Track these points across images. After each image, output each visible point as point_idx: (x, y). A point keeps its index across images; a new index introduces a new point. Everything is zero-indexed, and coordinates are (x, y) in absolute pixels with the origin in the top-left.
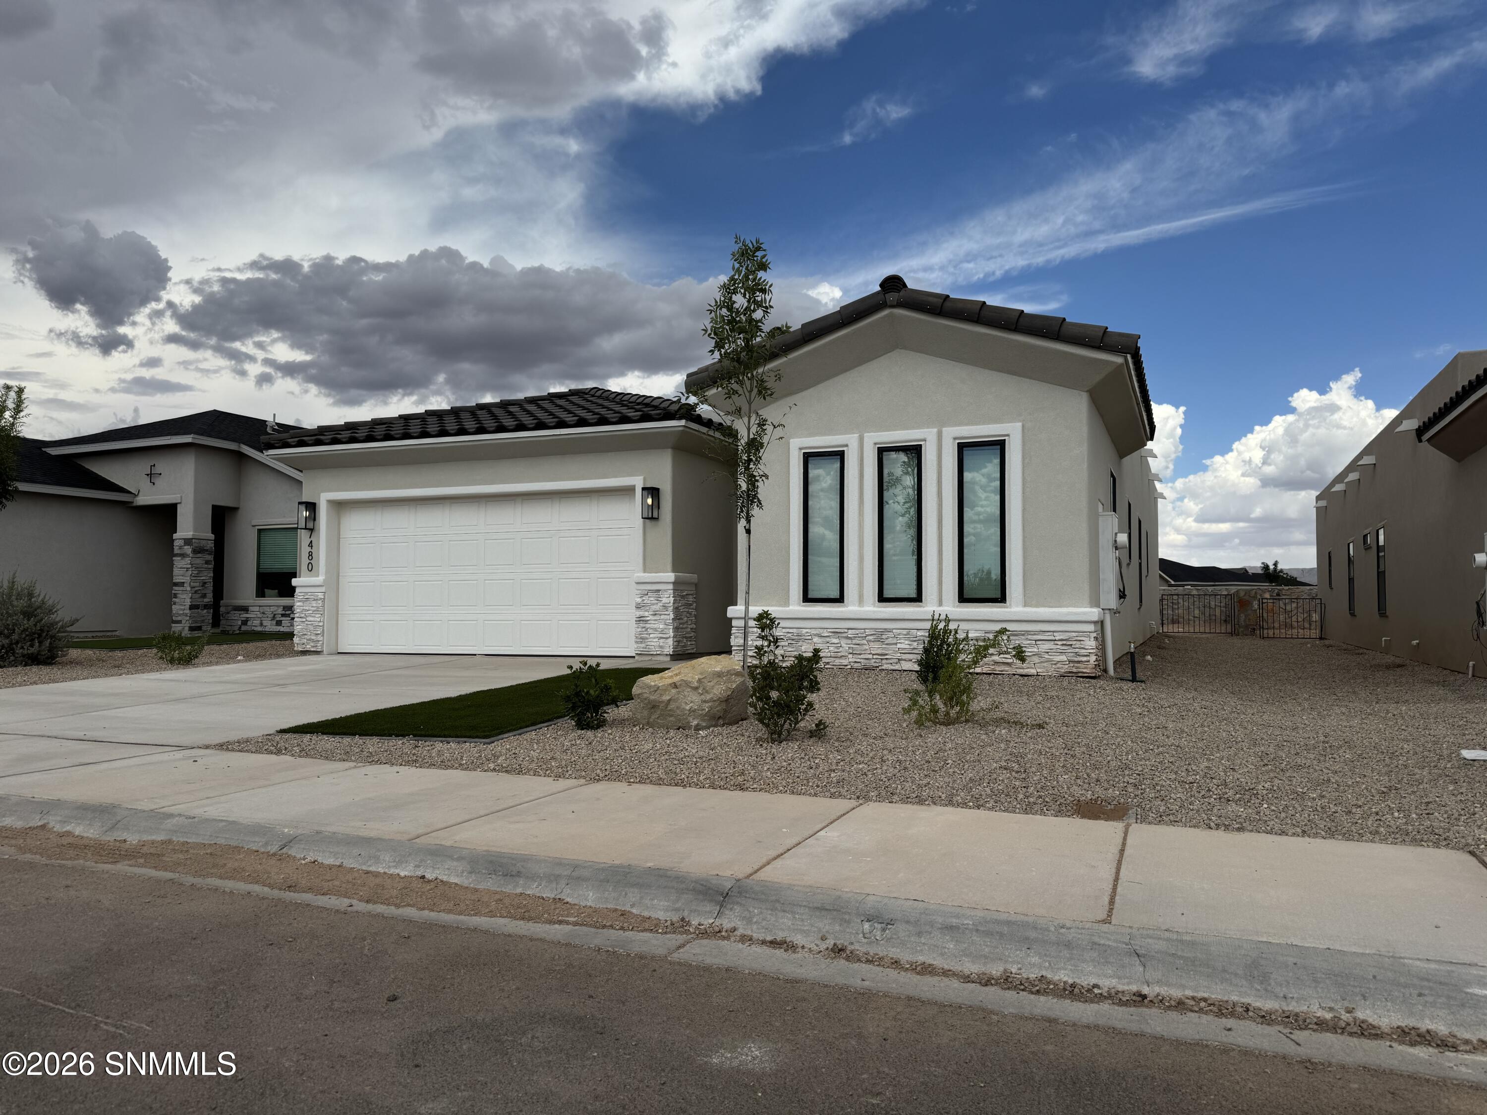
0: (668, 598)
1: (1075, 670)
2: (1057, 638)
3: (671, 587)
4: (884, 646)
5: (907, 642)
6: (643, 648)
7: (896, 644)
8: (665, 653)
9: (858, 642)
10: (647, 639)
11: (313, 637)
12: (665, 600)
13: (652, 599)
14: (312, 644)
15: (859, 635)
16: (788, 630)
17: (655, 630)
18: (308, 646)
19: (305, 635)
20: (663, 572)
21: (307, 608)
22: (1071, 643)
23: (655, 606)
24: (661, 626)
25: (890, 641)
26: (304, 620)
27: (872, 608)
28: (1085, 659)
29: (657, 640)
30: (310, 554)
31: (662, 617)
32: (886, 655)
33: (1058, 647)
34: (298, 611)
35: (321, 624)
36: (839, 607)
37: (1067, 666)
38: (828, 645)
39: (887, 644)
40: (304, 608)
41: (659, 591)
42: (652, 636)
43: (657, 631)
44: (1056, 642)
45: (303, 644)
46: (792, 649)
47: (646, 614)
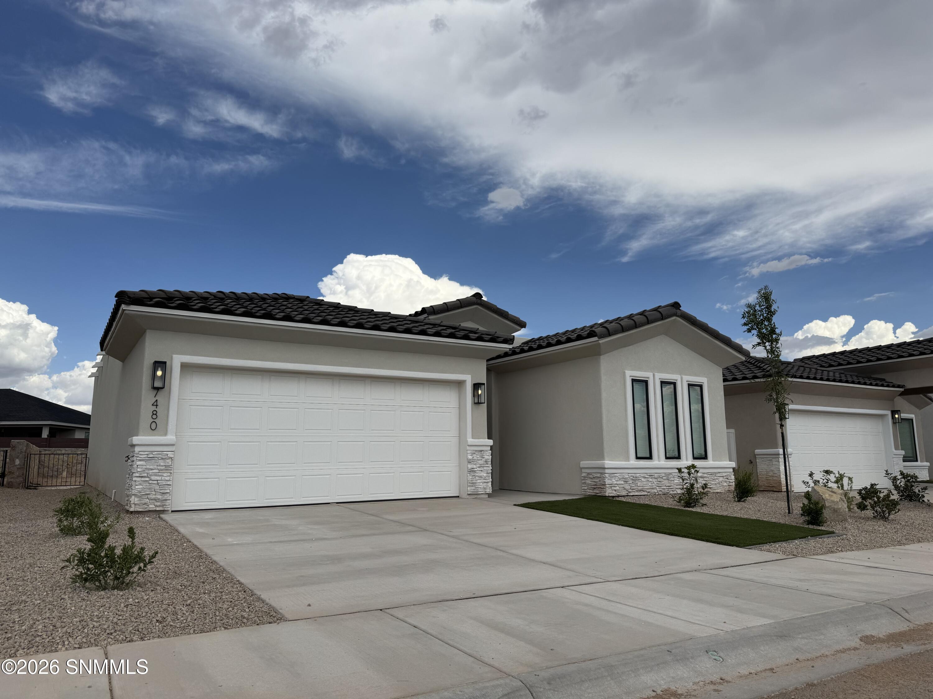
0: (488, 456)
1: (730, 489)
2: (724, 475)
3: (489, 448)
4: (670, 482)
5: (678, 480)
6: (474, 490)
7: (673, 481)
8: (487, 492)
9: (660, 480)
10: (476, 483)
11: (159, 497)
12: (486, 457)
13: (478, 456)
14: (158, 504)
15: (661, 477)
16: (631, 475)
17: (481, 477)
18: (151, 506)
19: (149, 494)
20: (483, 439)
21: (151, 467)
22: (727, 477)
23: (479, 462)
24: (485, 475)
25: (672, 479)
26: (148, 479)
27: (664, 462)
28: (732, 484)
29: (481, 484)
30: (155, 413)
31: (485, 468)
32: (670, 486)
33: (725, 479)
34: (139, 470)
35: (169, 483)
36: (649, 462)
37: (727, 488)
38: (648, 482)
39: (671, 481)
40: (148, 467)
41: (481, 451)
42: (478, 481)
43: (482, 478)
44: (724, 477)
45: (145, 504)
46: (634, 485)
47: (475, 466)
